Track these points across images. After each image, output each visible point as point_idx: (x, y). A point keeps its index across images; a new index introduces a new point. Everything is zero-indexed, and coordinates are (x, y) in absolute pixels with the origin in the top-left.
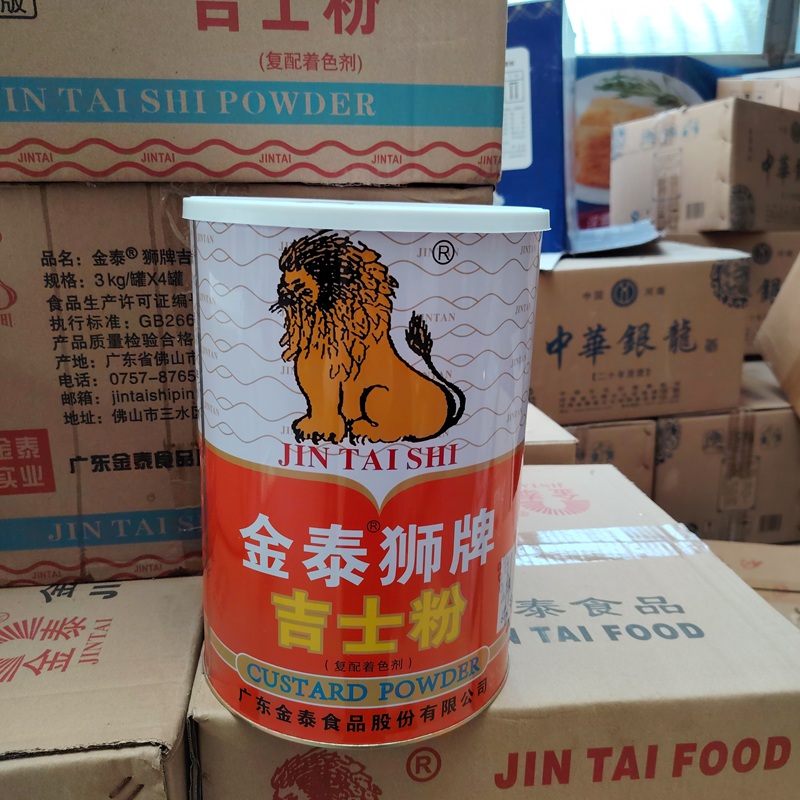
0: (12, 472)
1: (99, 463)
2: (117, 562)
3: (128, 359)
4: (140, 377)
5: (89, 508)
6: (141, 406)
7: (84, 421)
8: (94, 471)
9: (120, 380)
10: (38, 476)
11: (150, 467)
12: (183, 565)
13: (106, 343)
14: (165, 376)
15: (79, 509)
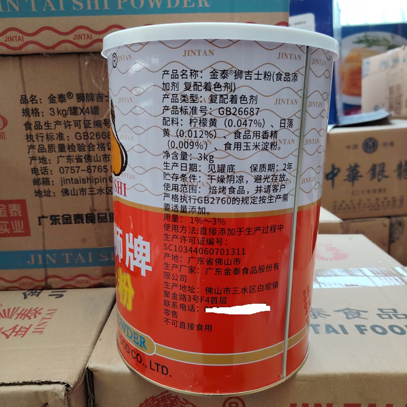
0: (7, 224)
1: (54, 219)
2: (65, 278)
3: (69, 158)
4: (76, 169)
5: (49, 246)
6: (78, 187)
7: (45, 195)
8: (52, 224)
9: (65, 171)
10: (21, 227)
11: (83, 223)
12: (102, 281)
13: (57, 149)
14: (90, 169)
15: (44, 246)
